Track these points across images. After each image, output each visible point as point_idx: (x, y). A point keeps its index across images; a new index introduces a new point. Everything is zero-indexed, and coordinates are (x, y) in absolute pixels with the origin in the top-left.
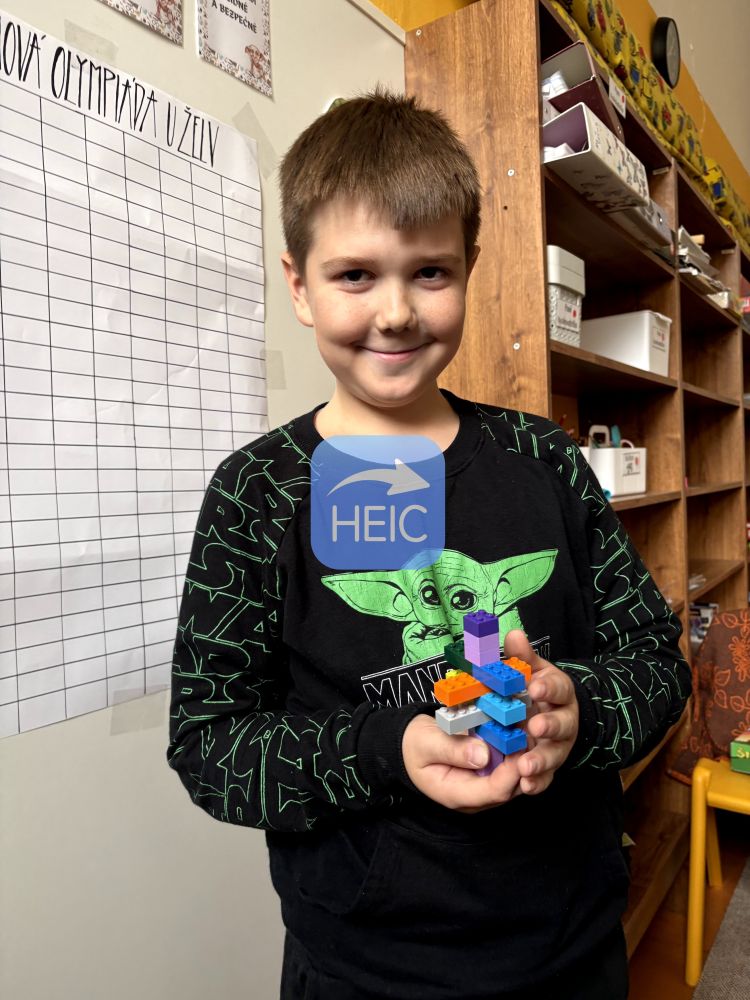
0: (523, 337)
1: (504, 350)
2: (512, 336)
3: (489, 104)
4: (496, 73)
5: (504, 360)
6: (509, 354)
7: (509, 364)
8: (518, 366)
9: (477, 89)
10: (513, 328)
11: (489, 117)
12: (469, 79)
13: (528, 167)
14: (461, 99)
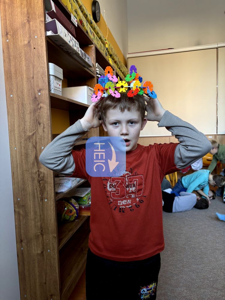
0: (41, 91)
1: (35, 95)
2: (38, 90)
3: (28, 13)
4: (30, 4)
5: (36, 98)
6: (37, 96)
7: (37, 99)
8: (40, 100)
9: (24, 8)
10: (38, 88)
11: (28, 17)
12: (22, 4)
13: (41, 36)
14: (19, 10)
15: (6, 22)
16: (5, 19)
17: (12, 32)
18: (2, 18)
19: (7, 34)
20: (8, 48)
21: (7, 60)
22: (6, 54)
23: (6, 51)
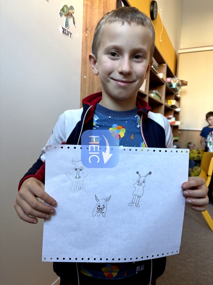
4: (106, 5)
9: (101, 9)
12: (100, 6)
14: (97, 10)
15: (87, 21)
16: (86, 18)
17: (90, 28)
18: (84, 17)
19: (87, 29)
20: (86, 41)
21: (84, 50)
22: (84, 45)
23: (84, 43)
